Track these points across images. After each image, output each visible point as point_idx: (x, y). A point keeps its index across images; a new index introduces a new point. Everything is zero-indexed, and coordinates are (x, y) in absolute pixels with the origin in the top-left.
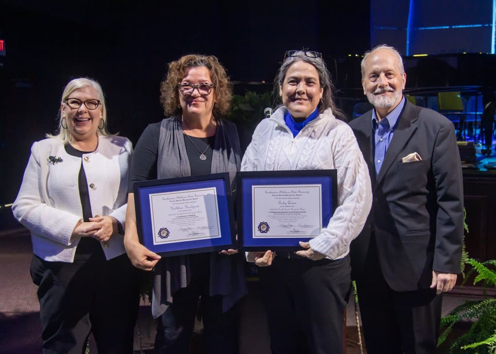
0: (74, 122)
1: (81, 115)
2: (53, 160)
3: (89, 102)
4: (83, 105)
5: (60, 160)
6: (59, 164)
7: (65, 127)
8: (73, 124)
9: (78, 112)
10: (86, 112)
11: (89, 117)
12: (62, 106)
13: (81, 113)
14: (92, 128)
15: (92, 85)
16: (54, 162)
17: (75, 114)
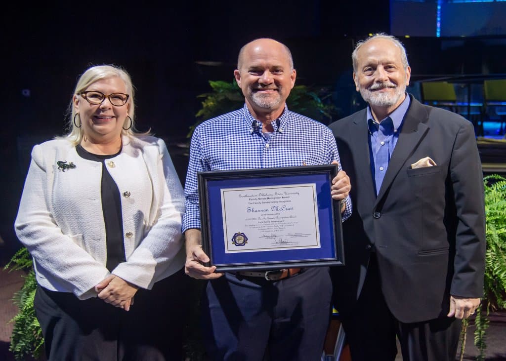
0: (93, 120)
1: (103, 111)
2: (63, 166)
3: (115, 96)
4: (107, 100)
5: (72, 166)
6: (71, 170)
7: (78, 126)
8: (91, 122)
9: (99, 108)
10: (110, 109)
11: (113, 115)
12: (75, 98)
13: (104, 109)
14: (115, 128)
15: (120, 75)
16: (64, 168)
17: (94, 110)
